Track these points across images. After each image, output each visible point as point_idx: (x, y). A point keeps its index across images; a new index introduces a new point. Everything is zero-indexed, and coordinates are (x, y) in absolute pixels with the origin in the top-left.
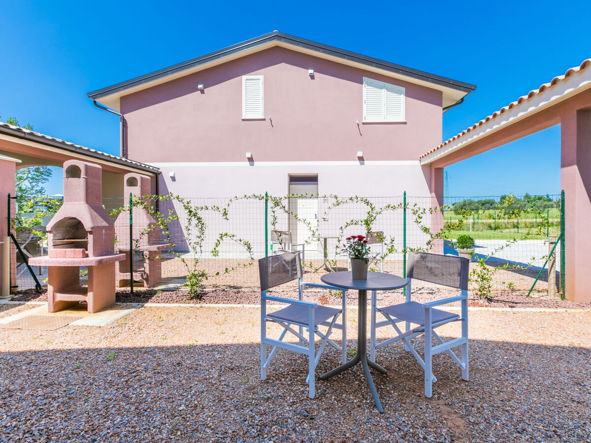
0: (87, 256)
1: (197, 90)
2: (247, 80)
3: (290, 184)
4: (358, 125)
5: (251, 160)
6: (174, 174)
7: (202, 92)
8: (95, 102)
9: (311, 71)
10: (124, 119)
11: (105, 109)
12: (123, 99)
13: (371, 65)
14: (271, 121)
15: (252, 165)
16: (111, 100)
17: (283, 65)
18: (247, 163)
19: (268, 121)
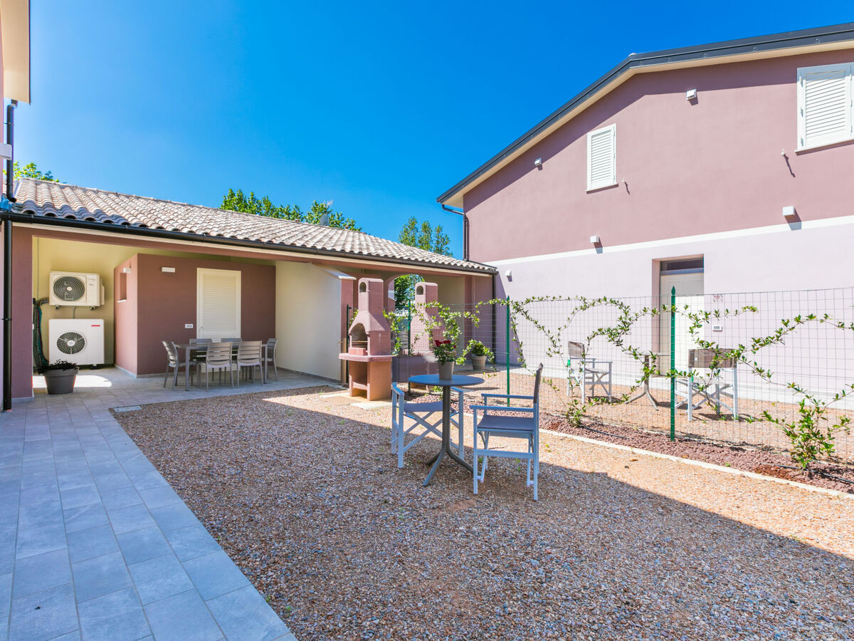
0: (367, 354)
1: (534, 167)
2: (593, 137)
3: (661, 275)
4: (787, 158)
5: (598, 245)
6: (511, 273)
7: (540, 167)
8: (443, 206)
9: (691, 93)
10: (466, 219)
11: (451, 210)
12: (466, 196)
13: (813, 43)
14: (627, 185)
15: (600, 252)
16: (456, 200)
17: (646, 99)
18: (594, 251)
19: (622, 186)
